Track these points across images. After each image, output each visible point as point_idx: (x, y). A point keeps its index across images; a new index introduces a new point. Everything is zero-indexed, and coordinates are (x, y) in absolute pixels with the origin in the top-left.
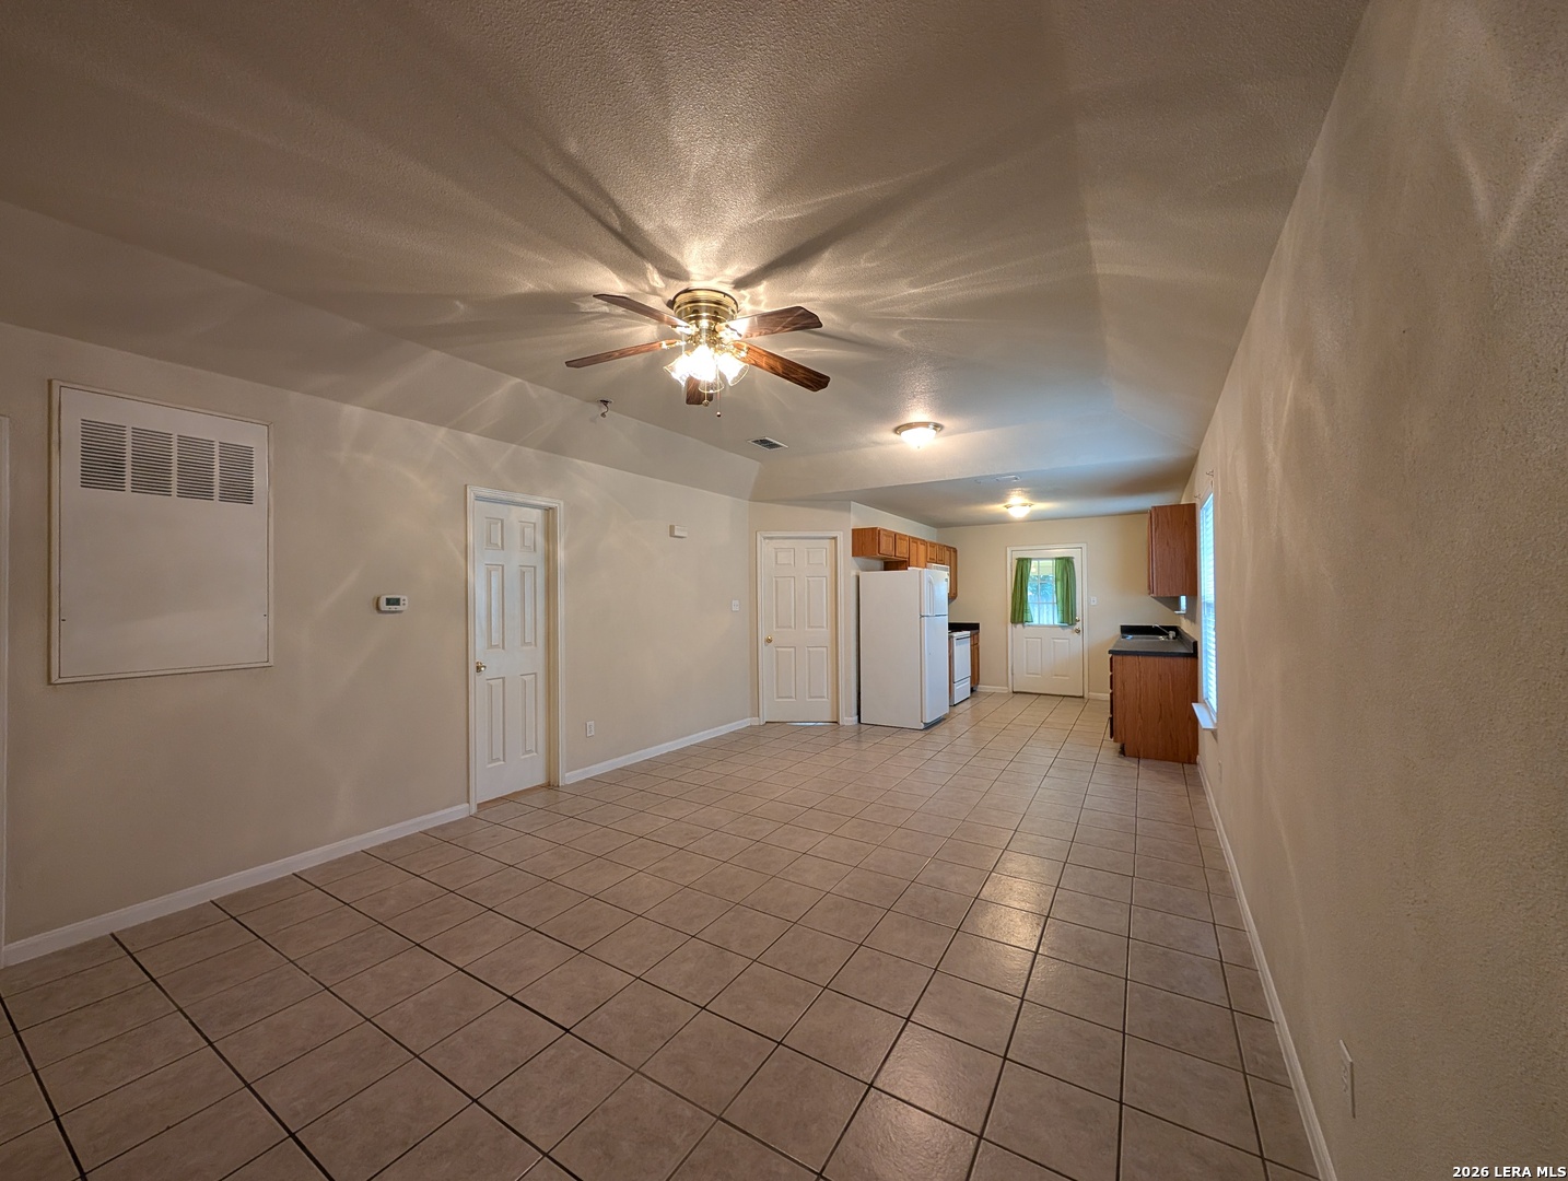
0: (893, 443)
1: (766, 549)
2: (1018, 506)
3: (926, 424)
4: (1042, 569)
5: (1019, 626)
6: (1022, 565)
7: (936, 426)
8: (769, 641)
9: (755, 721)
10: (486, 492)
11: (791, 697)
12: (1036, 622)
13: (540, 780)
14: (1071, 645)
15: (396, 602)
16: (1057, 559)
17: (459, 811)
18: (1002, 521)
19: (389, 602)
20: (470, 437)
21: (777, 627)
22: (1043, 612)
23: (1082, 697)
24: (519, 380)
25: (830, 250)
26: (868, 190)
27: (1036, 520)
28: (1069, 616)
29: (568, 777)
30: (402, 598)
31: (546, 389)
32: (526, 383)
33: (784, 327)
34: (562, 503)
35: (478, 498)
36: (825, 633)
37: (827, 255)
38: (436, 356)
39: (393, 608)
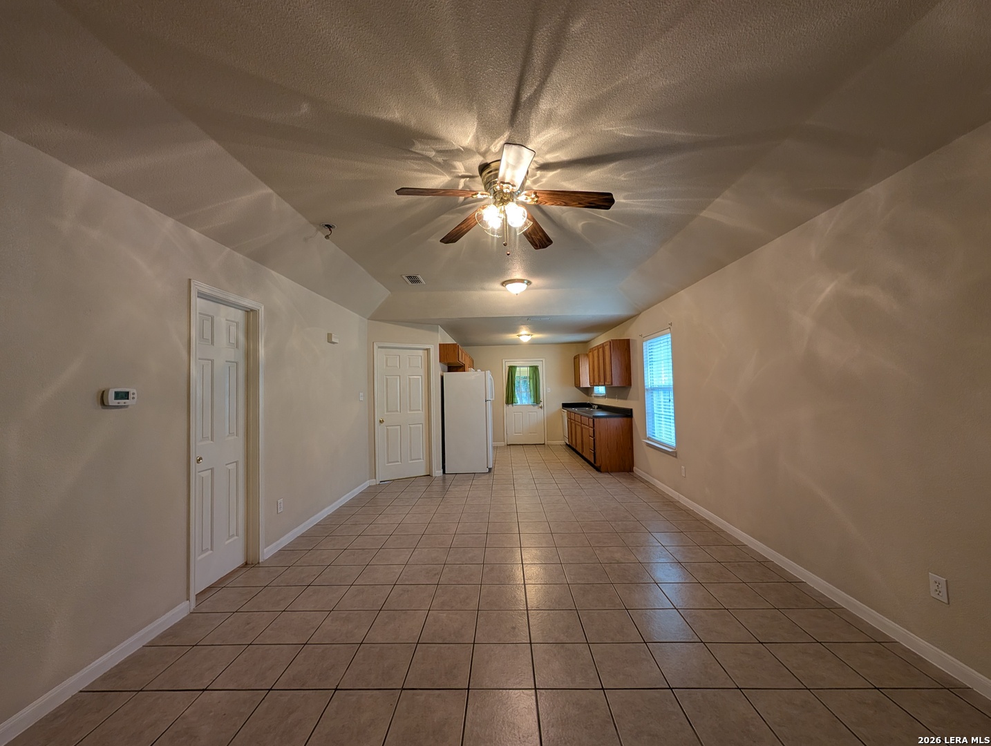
0: (499, 290)
1: (379, 355)
2: (525, 336)
3: (522, 281)
4: (523, 372)
5: (510, 406)
6: (512, 370)
7: (529, 283)
8: (381, 422)
9: (373, 482)
10: (206, 289)
11: (398, 462)
12: (519, 403)
13: (241, 562)
14: (538, 415)
15: (126, 395)
16: (530, 367)
17: (182, 610)
18: (516, 344)
19: (118, 396)
20: (194, 233)
21: (387, 411)
22: (523, 397)
23: (544, 444)
24: (270, 191)
25: (617, 163)
26: (679, 135)
27: (533, 344)
28: (537, 400)
29: (267, 552)
30: (131, 391)
31: (287, 205)
32: (275, 194)
33: (580, 204)
34: (263, 307)
35: (202, 295)
36: (422, 414)
37: (611, 165)
38: (213, 146)
39: (122, 402)
